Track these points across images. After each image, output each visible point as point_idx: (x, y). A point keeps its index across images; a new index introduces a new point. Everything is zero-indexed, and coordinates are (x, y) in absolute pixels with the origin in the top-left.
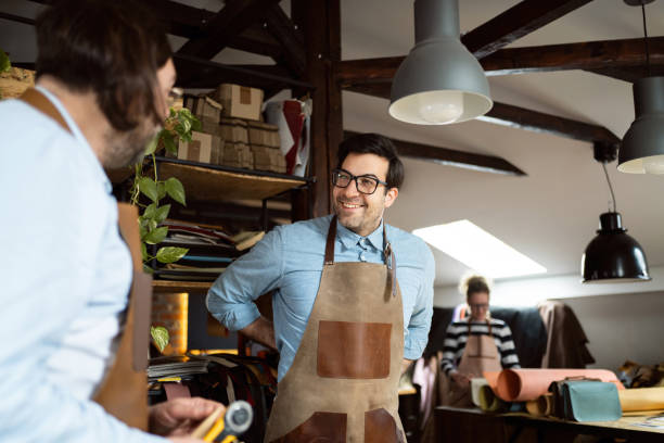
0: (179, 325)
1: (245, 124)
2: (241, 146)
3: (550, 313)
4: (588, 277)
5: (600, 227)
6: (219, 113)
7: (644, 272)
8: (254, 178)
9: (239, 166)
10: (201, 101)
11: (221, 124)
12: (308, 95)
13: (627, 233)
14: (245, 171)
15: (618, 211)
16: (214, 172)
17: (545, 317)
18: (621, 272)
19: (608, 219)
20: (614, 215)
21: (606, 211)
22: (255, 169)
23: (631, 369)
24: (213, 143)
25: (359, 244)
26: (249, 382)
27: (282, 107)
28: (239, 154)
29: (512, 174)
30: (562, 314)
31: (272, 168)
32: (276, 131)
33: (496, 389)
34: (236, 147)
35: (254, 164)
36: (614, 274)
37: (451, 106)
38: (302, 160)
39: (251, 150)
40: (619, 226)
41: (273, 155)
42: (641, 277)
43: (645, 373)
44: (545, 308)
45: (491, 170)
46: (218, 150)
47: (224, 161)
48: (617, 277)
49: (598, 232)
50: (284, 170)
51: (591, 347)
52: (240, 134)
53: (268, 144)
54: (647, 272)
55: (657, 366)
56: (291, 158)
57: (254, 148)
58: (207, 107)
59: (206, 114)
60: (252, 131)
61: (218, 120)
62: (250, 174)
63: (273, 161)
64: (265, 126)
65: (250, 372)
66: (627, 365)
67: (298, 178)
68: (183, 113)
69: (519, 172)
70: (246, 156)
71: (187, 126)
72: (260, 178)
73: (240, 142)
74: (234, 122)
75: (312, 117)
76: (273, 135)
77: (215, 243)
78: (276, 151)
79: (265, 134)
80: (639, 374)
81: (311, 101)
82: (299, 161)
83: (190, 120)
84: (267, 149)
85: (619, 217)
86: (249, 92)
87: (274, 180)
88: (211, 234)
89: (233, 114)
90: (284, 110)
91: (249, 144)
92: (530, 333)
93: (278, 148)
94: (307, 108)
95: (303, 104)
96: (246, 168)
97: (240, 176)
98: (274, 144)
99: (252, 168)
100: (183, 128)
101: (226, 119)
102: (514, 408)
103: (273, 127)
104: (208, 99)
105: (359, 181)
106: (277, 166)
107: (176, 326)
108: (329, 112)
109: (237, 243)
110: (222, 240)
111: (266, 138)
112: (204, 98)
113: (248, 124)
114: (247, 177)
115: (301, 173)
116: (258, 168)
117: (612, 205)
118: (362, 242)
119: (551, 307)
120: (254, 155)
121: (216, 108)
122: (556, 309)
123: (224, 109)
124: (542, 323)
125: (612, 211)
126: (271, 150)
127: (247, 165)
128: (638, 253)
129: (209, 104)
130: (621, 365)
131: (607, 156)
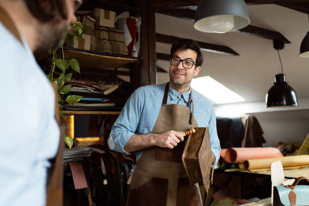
0: (70, 126)
1: (107, 29)
2: (105, 41)
3: (246, 120)
4: (269, 105)
5: (275, 81)
6: (94, 24)
7: (296, 103)
8: (113, 57)
9: (105, 51)
10: (85, 17)
11: (95, 29)
12: (139, 15)
13: (288, 84)
14: (108, 54)
15: (284, 73)
16: (92, 54)
17: (244, 122)
18: (285, 103)
19: (279, 77)
20: (282, 75)
21: (278, 73)
22: (113, 53)
23: (282, 145)
24: (91, 40)
25: (178, 97)
26: (112, 160)
27: (125, 21)
28: (104, 45)
29: (233, 54)
30: (252, 121)
31: (121, 53)
32: (123, 33)
33: (224, 158)
34: (102, 41)
35: (112, 51)
36: (282, 103)
37: (228, 23)
38: (136, 49)
39: (110, 43)
40: (285, 80)
41: (121, 45)
42: (294, 105)
43: (289, 147)
44: (244, 117)
45: (223, 53)
46: (94, 43)
47: (97, 49)
48: (283, 105)
49: (275, 83)
50: (127, 54)
51: (264, 136)
52: (105, 35)
53: (119, 40)
54: (297, 103)
55: (294, 144)
56: (130, 47)
57: (111, 42)
58: (88, 21)
59: (87, 25)
60: (111, 33)
61: (93, 27)
62: (110, 56)
63: (121, 49)
64: (117, 31)
65: (112, 156)
66: (280, 143)
67: (134, 58)
68: (78, 25)
69: (236, 54)
70: (108, 47)
71: (80, 31)
72: (115, 58)
73: (105, 39)
74: (101, 28)
75: (141, 26)
76: (121, 35)
77: (93, 91)
78: (123, 43)
79: (117, 35)
80: (286, 148)
81: (140, 18)
82: (135, 49)
83: (81, 28)
84: (118, 43)
85: (284, 76)
86: (109, 13)
87: (122, 59)
88: (91, 86)
89: (101, 24)
90: (127, 22)
91: (109, 40)
92: (237, 129)
93: (124, 42)
94: (138, 22)
95: (137, 20)
96: (108, 53)
97: (105, 57)
98: (122, 40)
99: (111, 52)
100: (78, 33)
101: (98, 28)
102: (233, 166)
103: (121, 31)
104: (88, 17)
105: (184, 62)
106: (124, 51)
107: (68, 126)
108: (149, 24)
109: (104, 91)
110: (96, 89)
111: (117, 37)
112: (86, 16)
113: (108, 30)
114: (109, 57)
115: (136, 55)
116: (114, 52)
117: (281, 70)
118: (180, 97)
119: (247, 117)
120: (112, 46)
121: (93, 21)
122: (249, 118)
123: (96, 21)
124: (243, 125)
125: (281, 73)
126: (120, 43)
127: (108, 51)
128: (293, 93)
129: (89, 19)
130: (277, 143)
131: (280, 46)
